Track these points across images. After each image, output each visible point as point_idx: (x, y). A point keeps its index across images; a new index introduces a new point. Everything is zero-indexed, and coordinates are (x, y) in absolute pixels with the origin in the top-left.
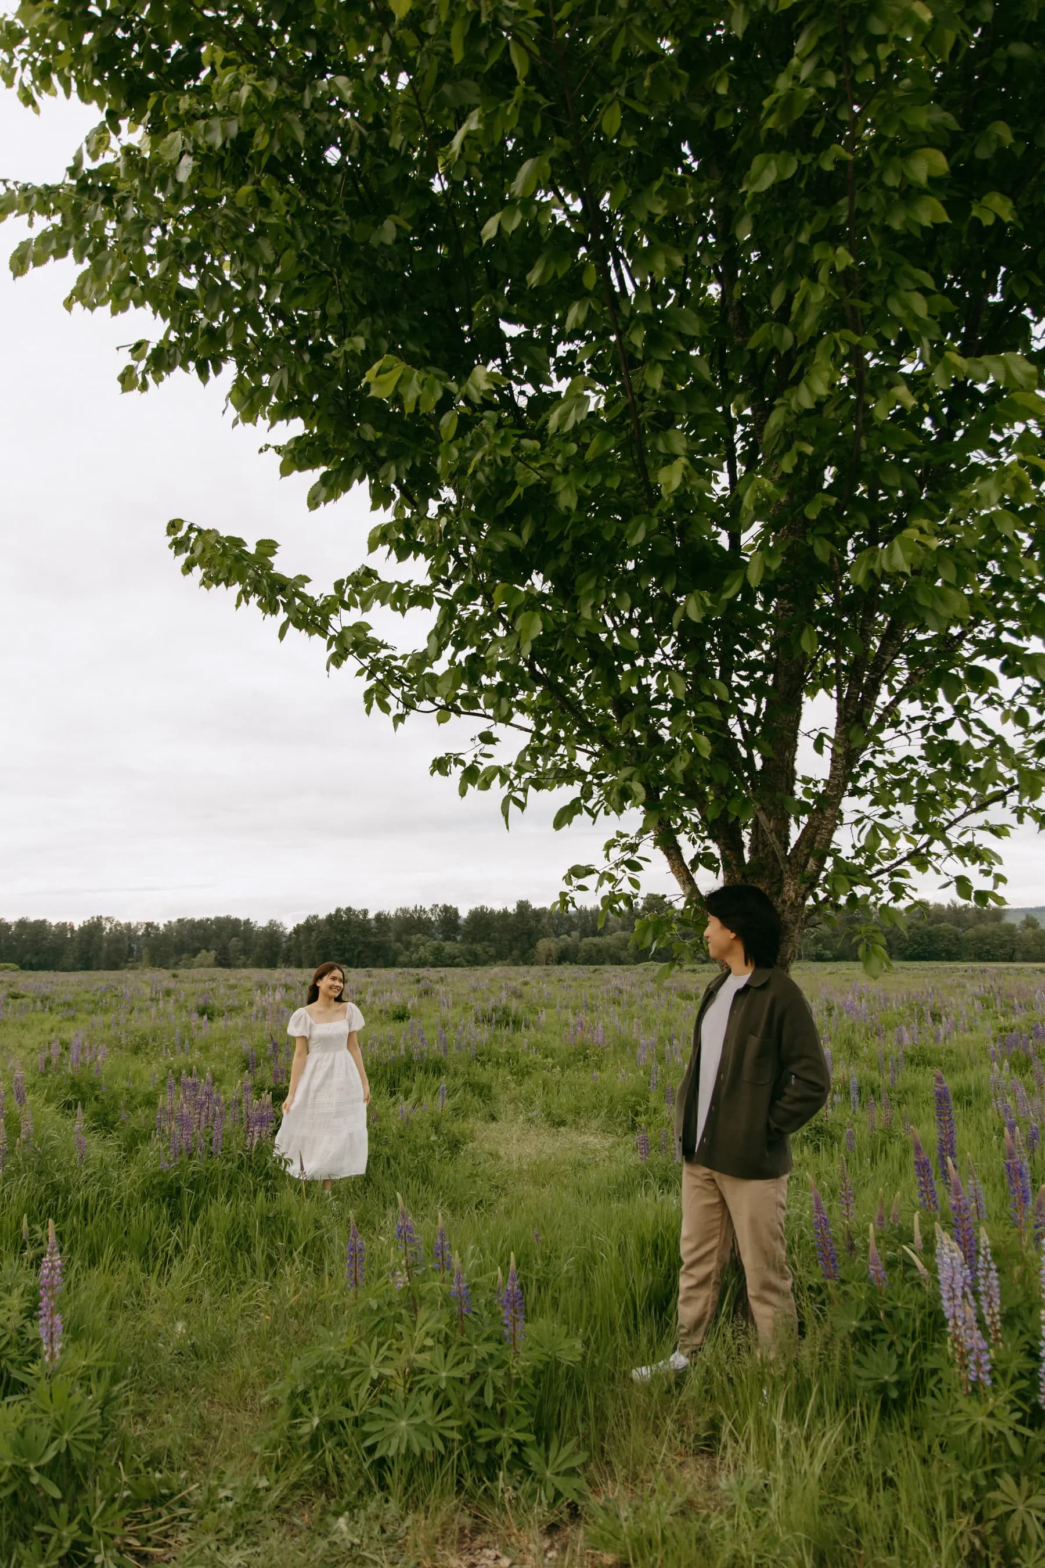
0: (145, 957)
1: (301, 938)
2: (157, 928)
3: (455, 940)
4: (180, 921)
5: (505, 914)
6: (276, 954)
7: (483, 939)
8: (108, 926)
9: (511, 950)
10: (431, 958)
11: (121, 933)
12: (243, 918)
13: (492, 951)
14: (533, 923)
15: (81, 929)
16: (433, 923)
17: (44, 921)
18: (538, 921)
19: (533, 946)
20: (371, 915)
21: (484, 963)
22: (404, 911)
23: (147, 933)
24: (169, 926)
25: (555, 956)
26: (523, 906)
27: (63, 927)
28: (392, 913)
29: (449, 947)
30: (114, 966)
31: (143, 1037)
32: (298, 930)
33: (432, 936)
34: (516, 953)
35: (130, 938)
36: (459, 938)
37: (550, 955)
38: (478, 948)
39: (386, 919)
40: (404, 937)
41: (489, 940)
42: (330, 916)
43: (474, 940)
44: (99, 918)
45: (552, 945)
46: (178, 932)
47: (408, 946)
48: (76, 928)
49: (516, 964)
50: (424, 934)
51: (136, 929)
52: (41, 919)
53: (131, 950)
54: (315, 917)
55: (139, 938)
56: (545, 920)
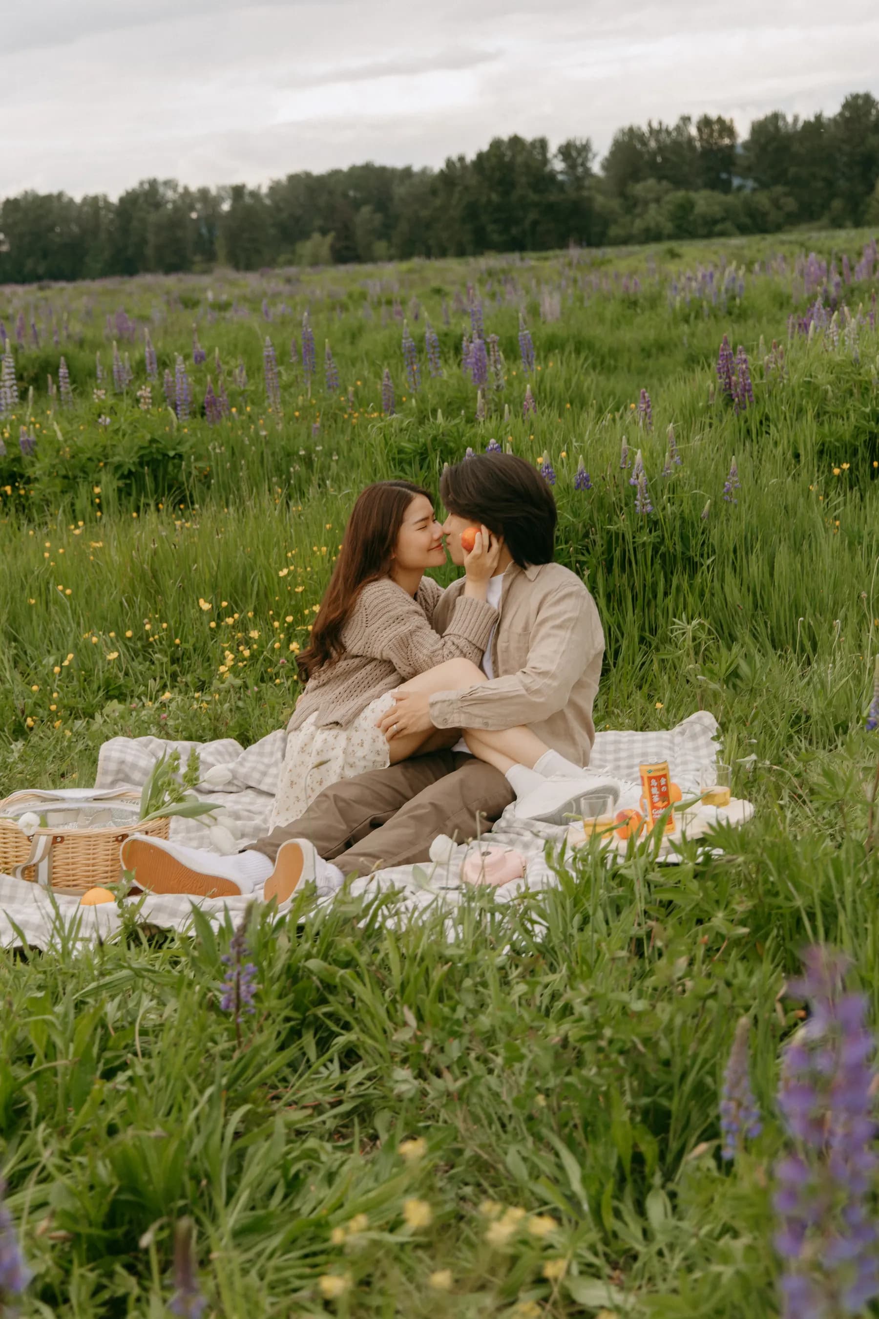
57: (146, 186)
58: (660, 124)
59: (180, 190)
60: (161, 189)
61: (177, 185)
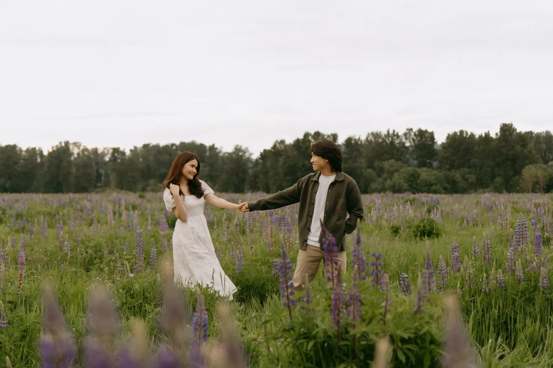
0: (113, 183)
1: (268, 164)
2: (123, 153)
3: (431, 166)
4: (146, 146)
5: (487, 138)
6: (242, 181)
7: (463, 166)
8: (76, 151)
9: (493, 177)
10: (406, 186)
11: (89, 157)
12: (208, 144)
13: (472, 178)
14: (518, 148)
15: (50, 154)
16: (407, 148)
17: (15, 146)
18: (524, 146)
19: (518, 172)
20: (341, 141)
21: (464, 191)
22: (376, 135)
23: (114, 159)
24: (134, 151)
25: (542, 184)
26: (507, 129)
27: (32, 152)
28: (363, 138)
29: (425, 173)
30: (82, 189)
31: (98, 249)
32: (265, 155)
33: (407, 162)
34: (498, 180)
35: (97, 163)
36: (435, 164)
37: (537, 183)
38: (457, 175)
39: (356, 142)
40: (376, 163)
41: (469, 167)
42: (298, 141)
43: (452, 167)
44: (67, 143)
45: (540, 173)
46: (143, 157)
47: (380, 172)
48: (45, 153)
49: (500, 192)
50: (398, 159)
51: (103, 155)
52: (12, 144)
53: (99, 176)
54: (282, 142)
55: (106, 163)
56: (531, 145)
57: (63, 144)
58: (394, 131)
59: (82, 148)
60: (71, 147)
61: (80, 145)
